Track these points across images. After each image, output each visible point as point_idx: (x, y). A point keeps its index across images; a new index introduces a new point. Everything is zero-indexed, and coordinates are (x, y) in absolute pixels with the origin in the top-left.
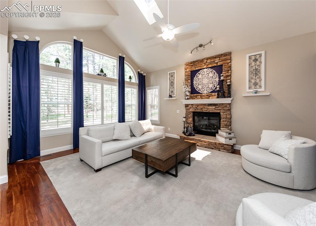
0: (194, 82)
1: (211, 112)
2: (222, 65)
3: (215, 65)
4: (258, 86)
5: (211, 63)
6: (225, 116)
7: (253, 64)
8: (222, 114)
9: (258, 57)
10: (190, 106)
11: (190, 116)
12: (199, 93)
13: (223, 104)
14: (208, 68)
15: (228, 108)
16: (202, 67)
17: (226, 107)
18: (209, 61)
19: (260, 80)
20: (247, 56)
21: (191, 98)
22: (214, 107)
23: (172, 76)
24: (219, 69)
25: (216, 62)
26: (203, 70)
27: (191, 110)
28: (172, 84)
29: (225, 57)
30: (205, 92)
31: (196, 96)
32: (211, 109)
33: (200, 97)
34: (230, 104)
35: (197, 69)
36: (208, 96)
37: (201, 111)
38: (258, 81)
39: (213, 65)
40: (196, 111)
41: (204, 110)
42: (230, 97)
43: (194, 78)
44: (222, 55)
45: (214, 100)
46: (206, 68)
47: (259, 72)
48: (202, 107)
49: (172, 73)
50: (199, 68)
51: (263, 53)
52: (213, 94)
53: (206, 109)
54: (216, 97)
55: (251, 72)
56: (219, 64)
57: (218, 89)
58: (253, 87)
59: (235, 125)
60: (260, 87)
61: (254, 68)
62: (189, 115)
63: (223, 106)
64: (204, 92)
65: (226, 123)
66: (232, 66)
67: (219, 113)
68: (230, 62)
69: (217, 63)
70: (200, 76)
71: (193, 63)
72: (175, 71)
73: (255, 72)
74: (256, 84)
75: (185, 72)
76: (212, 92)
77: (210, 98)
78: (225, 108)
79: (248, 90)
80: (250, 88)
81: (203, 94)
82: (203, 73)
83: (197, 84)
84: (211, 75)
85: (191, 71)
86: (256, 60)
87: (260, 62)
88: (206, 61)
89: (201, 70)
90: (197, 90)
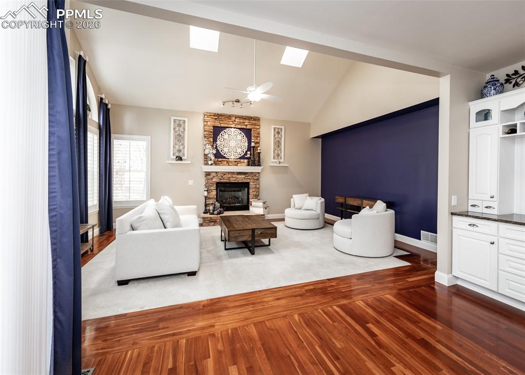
0: (218, 143)
1: (241, 181)
2: (251, 129)
3: (245, 127)
4: (279, 157)
5: (240, 123)
6: (255, 186)
7: (277, 135)
8: (251, 183)
9: (280, 129)
10: (214, 174)
11: (212, 188)
12: (225, 158)
13: (252, 173)
14: (237, 128)
16: (229, 126)
17: (255, 176)
18: (237, 120)
20: (273, 127)
21: (215, 163)
22: (244, 176)
23: (180, 125)
24: (248, 133)
25: (246, 123)
26: (230, 129)
27: (214, 180)
28: (179, 138)
29: (255, 122)
30: (232, 157)
31: (220, 161)
32: (241, 179)
33: (225, 163)
34: (259, 173)
35: (222, 125)
36: (236, 163)
37: (228, 181)
38: (280, 152)
39: (243, 127)
40: (221, 181)
41: (232, 180)
42: (260, 165)
43: (218, 137)
44: (252, 118)
45: (243, 168)
46: (234, 128)
47: (281, 144)
48: (230, 176)
49: (180, 120)
50: (226, 125)
51: (283, 128)
52: (242, 160)
53: (235, 179)
54: (245, 164)
55: (275, 143)
56: (249, 127)
57: (248, 156)
58: (276, 157)
59: (262, 195)
60: (281, 158)
61: (277, 140)
62: (211, 186)
63: (253, 175)
65: (255, 193)
66: (260, 133)
67: (249, 183)
68: (259, 129)
69: (246, 125)
70: (226, 136)
71: (218, 116)
72: (186, 120)
73: (278, 144)
74: (278, 155)
75: (205, 126)
76: (240, 158)
77: (238, 165)
78: (255, 178)
79: (273, 160)
80: (274, 158)
81: (230, 160)
82: (230, 133)
83: (222, 145)
84: (239, 137)
85: (214, 127)
86: (278, 133)
87: (281, 136)
88: (234, 119)
89: (228, 129)
90: (221, 153)
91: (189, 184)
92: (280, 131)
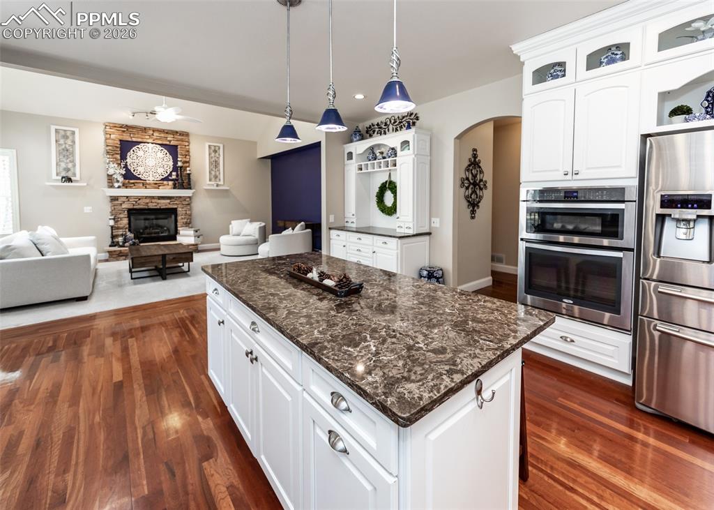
0: (129, 160)
1: (164, 207)
2: (177, 146)
3: (168, 143)
4: (218, 180)
5: (160, 138)
6: (184, 212)
7: (213, 154)
8: (179, 209)
9: (217, 147)
10: (124, 199)
11: (122, 216)
12: (139, 179)
13: (180, 197)
14: (156, 144)
15: (188, 202)
16: (145, 140)
17: (185, 200)
18: (156, 134)
20: (207, 144)
21: (125, 186)
22: (168, 201)
23: (65, 137)
24: (173, 150)
25: (168, 139)
26: (146, 144)
27: (124, 206)
28: (66, 153)
29: (183, 137)
30: (151, 178)
31: (133, 183)
32: (164, 204)
33: (141, 185)
34: (189, 197)
35: (134, 139)
36: (157, 185)
37: (146, 207)
38: (217, 173)
39: (165, 143)
40: (135, 207)
41: (152, 206)
42: (190, 188)
43: (129, 154)
44: (177, 132)
45: (167, 191)
46: (152, 143)
47: (219, 164)
48: (148, 201)
49: (65, 131)
50: (139, 140)
51: (221, 145)
52: (165, 182)
53: (155, 204)
54: (169, 187)
55: (211, 163)
56: (172, 143)
57: (174, 177)
58: (213, 179)
59: (198, 222)
60: (220, 180)
61: (214, 159)
62: (120, 214)
63: (181, 199)
64: (149, 179)
65: (185, 220)
66: (191, 151)
67: (176, 209)
68: (188, 146)
69: (170, 141)
70: (140, 153)
71: (127, 128)
72: (77, 131)
73: (214, 164)
74: (216, 177)
75: (106, 139)
76: (162, 180)
77: (160, 187)
78: (184, 203)
79: (208, 182)
80: (210, 180)
81: (147, 182)
82: (146, 149)
83: (135, 164)
84: (160, 155)
85: (120, 141)
86: (215, 151)
87: (219, 155)
88: (151, 132)
89: (142, 144)
90: (134, 173)
91: (85, 211)
92: (217, 149)
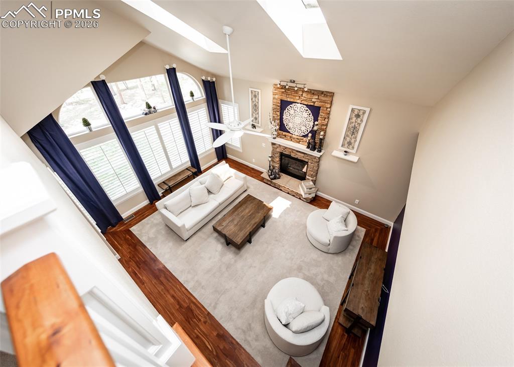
0: (284, 117)
1: (300, 159)
2: (320, 107)
3: (312, 104)
4: (351, 147)
5: (307, 99)
6: (313, 167)
7: (354, 119)
8: (309, 163)
9: (362, 112)
10: (277, 146)
11: (276, 155)
12: (289, 132)
14: (303, 104)
15: (317, 160)
16: (295, 101)
17: (315, 159)
18: (304, 95)
19: (355, 141)
20: (351, 107)
21: (280, 136)
22: (303, 155)
23: (255, 96)
24: (315, 111)
25: (313, 100)
26: (296, 104)
27: (278, 150)
28: (255, 107)
29: (326, 99)
31: (285, 135)
32: (300, 156)
33: (289, 137)
35: (289, 100)
36: (299, 140)
37: (289, 154)
38: (353, 141)
39: (309, 104)
40: (283, 152)
41: (292, 155)
42: (320, 151)
43: (285, 112)
44: (323, 93)
45: (302, 147)
46: (301, 104)
47: (357, 131)
48: (290, 150)
49: (255, 92)
50: (292, 100)
51: (368, 110)
52: (304, 139)
53: (294, 154)
55: (348, 129)
56: (316, 105)
58: (346, 145)
60: (353, 148)
61: (353, 125)
63: (312, 157)
64: (295, 133)
65: (312, 173)
66: (331, 113)
68: (330, 108)
69: (314, 102)
70: (292, 112)
71: (285, 89)
72: (259, 91)
73: (352, 130)
74: (350, 143)
75: (273, 99)
76: (303, 136)
79: (340, 147)
80: (343, 146)
81: (293, 135)
82: (296, 109)
83: (288, 120)
84: (305, 115)
85: (281, 100)
86: (358, 116)
87: (362, 121)
88: (300, 93)
89: (294, 104)
90: (287, 127)
91: (263, 146)
92: (361, 113)
